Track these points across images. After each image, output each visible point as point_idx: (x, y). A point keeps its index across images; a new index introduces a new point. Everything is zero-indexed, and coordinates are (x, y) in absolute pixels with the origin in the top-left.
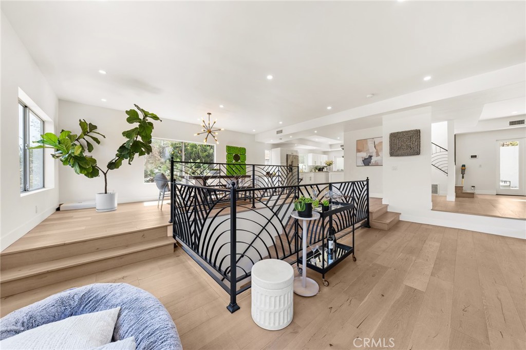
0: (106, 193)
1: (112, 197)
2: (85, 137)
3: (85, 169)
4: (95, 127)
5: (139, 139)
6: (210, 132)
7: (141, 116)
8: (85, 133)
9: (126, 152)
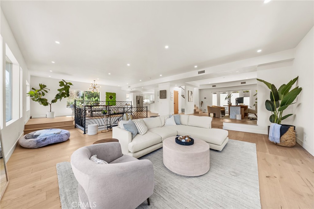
0: (51, 111)
1: (53, 113)
2: (42, 90)
3: (44, 103)
4: (46, 86)
5: (64, 91)
6: (95, 88)
7: (65, 84)
8: (42, 88)
9: (59, 97)
